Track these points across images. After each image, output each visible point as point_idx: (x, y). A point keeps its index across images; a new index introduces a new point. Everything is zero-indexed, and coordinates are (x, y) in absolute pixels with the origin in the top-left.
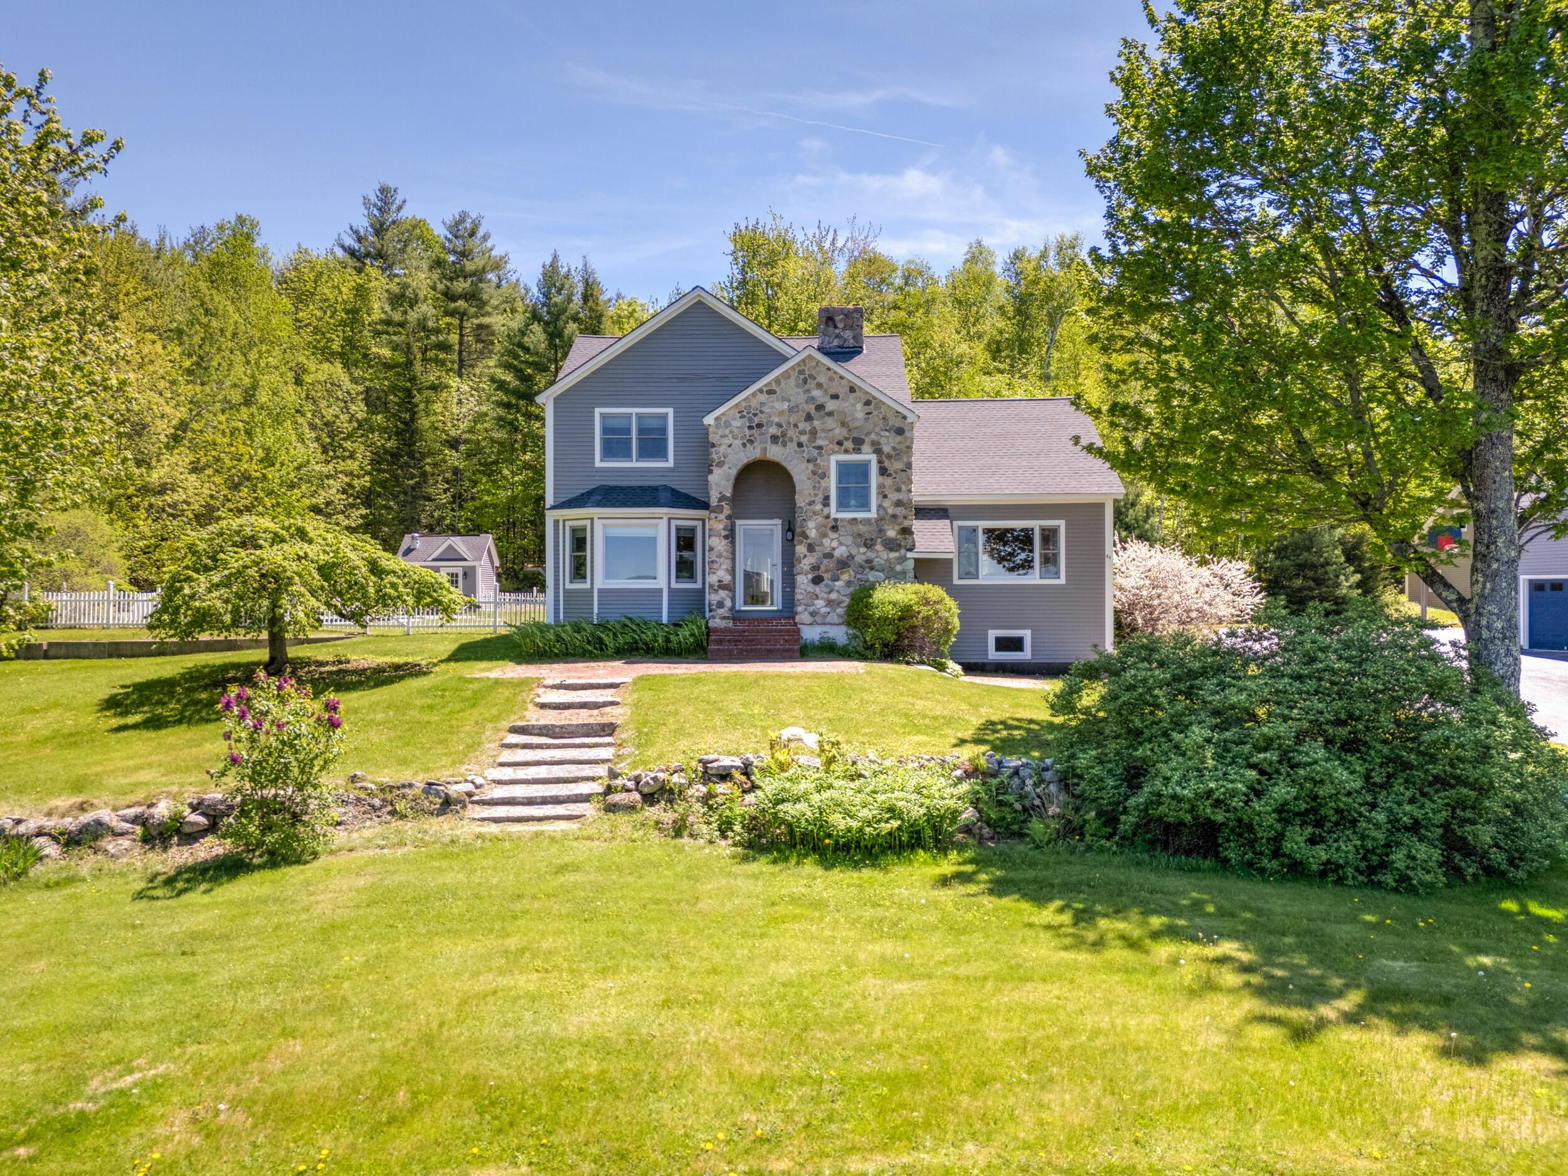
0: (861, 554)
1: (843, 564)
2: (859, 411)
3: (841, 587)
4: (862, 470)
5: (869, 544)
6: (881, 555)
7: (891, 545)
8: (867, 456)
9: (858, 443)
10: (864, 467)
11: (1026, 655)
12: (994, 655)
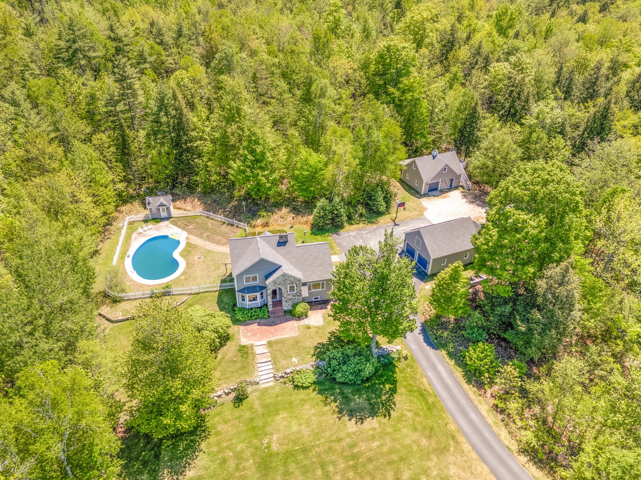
0: (293, 298)
1: (290, 299)
2: (293, 279)
3: (290, 303)
4: (293, 287)
5: (295, 296)
6: (297, 297)
7: (298, 296)
8: (294, 285)
9: (293, 283)
10: (294, 287)
11: (319, 299)
12: (314, 300)
